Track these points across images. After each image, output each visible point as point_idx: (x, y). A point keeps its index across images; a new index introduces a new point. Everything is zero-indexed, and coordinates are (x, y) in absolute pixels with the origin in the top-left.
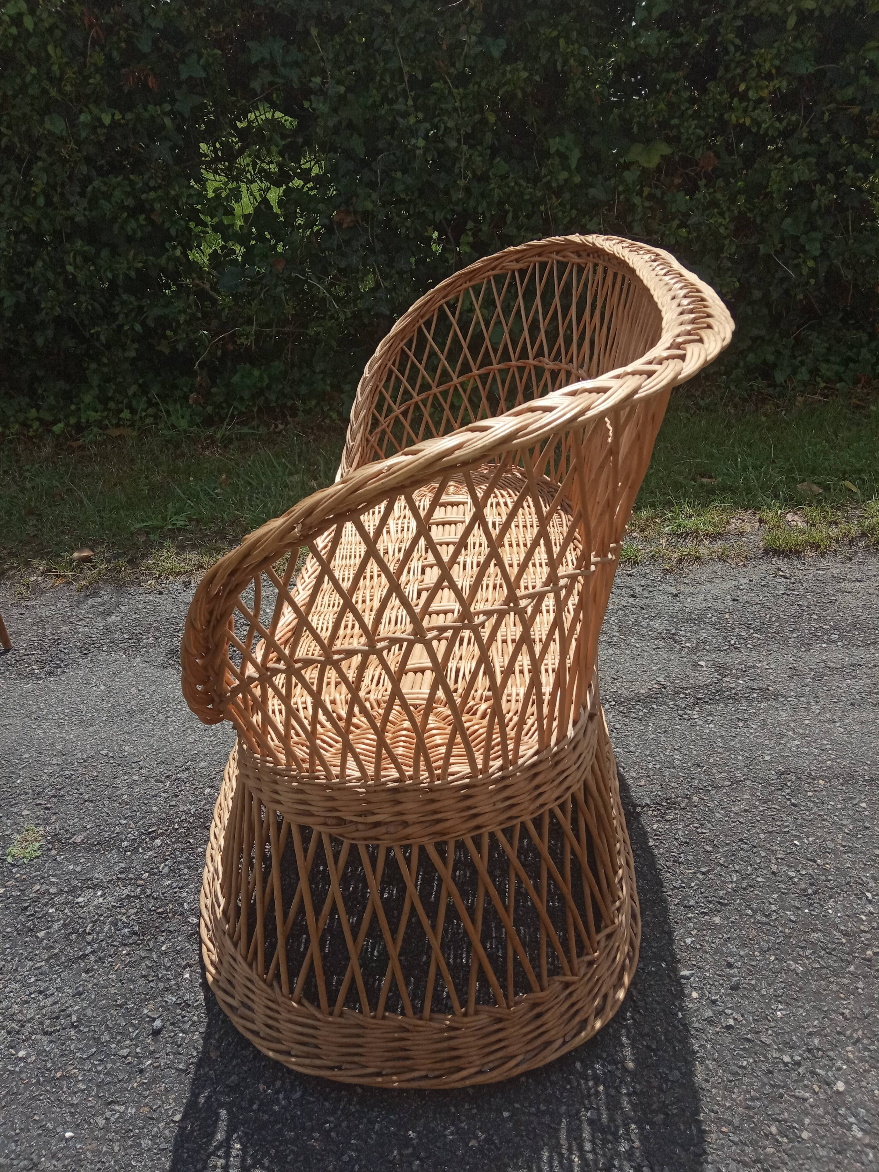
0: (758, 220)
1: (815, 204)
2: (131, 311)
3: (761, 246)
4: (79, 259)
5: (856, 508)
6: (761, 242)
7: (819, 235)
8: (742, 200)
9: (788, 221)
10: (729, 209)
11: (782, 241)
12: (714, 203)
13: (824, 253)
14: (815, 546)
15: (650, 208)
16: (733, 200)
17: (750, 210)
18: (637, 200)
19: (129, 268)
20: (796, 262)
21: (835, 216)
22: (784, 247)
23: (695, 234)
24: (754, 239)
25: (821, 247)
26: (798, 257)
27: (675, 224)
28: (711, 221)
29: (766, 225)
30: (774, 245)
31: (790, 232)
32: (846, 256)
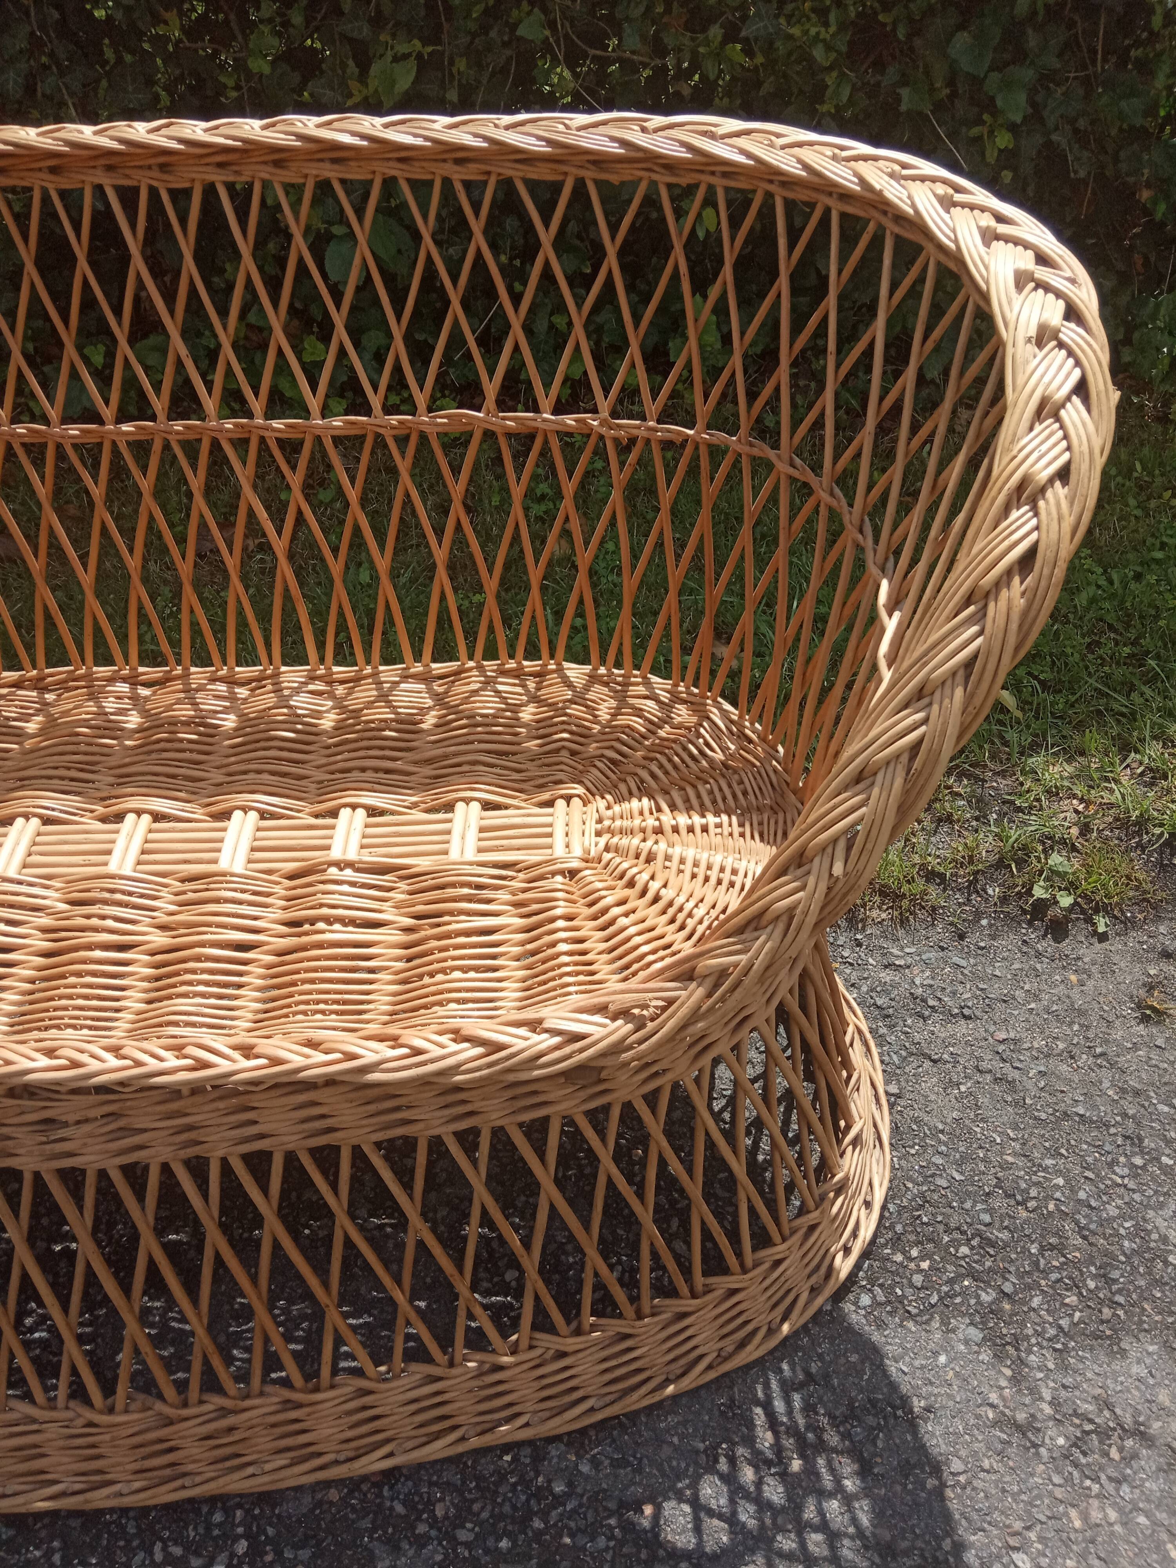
0: (901, 33)
3: (905, 93)
5: (1003, 774)
6: (905, 82)
7: (1027, 74)
9: (962, 39)
11: (951, 83)
13: (1036, 115)
14: (890, 892)
20: (975, 131)
21: (1071, 25)
22: (954, 95)
23: (760, 59)
24: (892, 73)
25: (1033, 103)
26: (980, 122)
27: (716, 32)
28: (796, 31)
29: (918, 42)
30: (932, 90)
31: (965, 65)
32: (1082, 124)
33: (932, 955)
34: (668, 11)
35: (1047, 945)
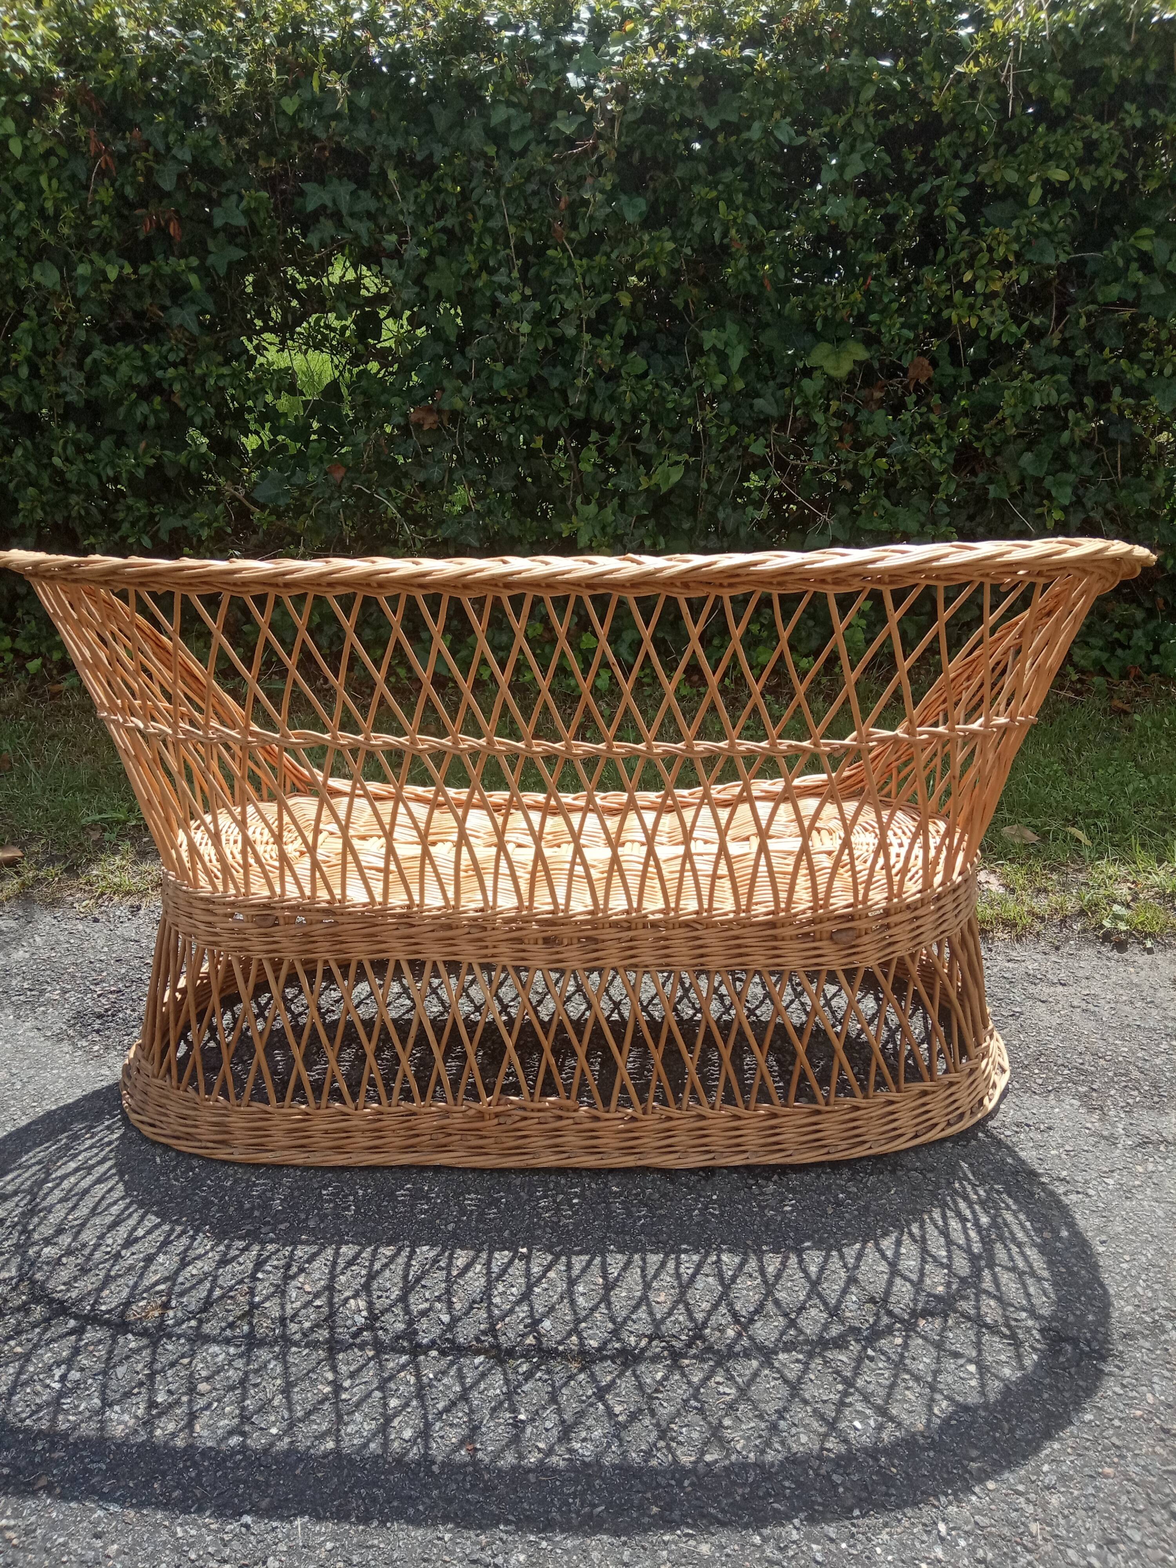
0: (988, 453)
1: (1066, 436)
2: (139, 519)
3: (991, 488)
4: (70, 450)
5: (1080, 871)
6: (991, 481)
8: (964, 424)
9: (1028, 456)
10: (947, 436)
11: (1021, 482)
12: (928, 427)
13: (1078, 502)
14: (1009, 924)
15: (838, 429)
16: (952, 424)
17: (978, 439)
18: (818, 417)
19: (138, 465)
20: (1039, 510)
21: (1098, 451)
22: (1023, 490)
23: (898, 467)
24: (981, 478)
25: (1075, 493)
26: (1041, 505)
27: (871, 451)
28: (921, 451)
29: (998, 459)
30: (1009, 486)
31: (1031, 471)
32: (1109, 506)
33: (1039, 957)
34: (841, 439)
35: (1115, 954)
